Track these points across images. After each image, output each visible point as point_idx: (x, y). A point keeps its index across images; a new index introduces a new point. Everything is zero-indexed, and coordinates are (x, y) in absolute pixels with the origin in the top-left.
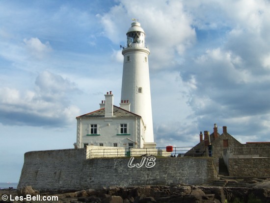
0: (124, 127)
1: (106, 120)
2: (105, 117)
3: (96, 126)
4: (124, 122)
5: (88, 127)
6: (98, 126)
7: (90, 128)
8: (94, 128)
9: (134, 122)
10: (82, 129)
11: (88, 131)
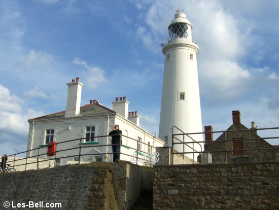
0: (91, 132)
1: (66, 121)
2: (66, 117)
3: (53, 131)
4: (91, 123)
5: (43, 134)
6: (56, 132)
7: (45, 134)
8: (50, 134)
9: (105, 122)
10: (34, 137)
11: (42, 139)
